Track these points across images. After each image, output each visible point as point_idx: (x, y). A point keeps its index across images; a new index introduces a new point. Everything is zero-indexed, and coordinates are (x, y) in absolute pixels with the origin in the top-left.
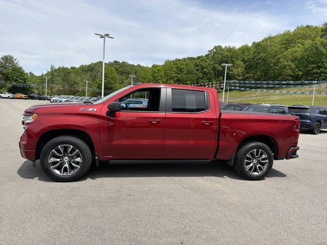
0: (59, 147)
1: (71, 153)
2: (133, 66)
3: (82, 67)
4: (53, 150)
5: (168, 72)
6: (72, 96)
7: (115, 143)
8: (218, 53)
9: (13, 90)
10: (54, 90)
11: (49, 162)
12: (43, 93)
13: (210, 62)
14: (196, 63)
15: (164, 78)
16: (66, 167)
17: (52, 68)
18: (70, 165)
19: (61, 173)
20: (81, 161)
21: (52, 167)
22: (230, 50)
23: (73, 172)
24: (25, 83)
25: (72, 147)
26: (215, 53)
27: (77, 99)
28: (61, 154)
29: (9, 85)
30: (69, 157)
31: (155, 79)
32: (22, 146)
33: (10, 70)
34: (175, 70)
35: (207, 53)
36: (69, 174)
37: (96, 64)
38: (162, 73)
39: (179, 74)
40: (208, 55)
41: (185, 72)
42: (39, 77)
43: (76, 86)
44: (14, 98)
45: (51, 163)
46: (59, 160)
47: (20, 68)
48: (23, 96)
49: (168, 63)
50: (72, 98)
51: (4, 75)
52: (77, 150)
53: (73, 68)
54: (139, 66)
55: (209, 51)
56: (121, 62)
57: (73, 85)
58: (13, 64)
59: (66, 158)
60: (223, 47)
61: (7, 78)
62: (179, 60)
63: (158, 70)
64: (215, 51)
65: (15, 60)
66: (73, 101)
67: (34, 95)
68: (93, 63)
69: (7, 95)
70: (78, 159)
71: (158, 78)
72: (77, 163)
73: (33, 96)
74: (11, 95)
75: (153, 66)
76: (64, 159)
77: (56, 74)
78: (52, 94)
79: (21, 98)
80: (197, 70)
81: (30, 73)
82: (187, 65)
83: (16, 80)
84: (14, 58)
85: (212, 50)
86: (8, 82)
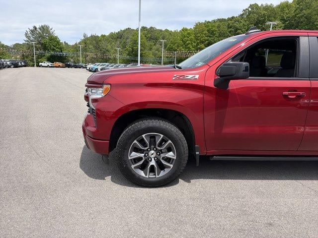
0: (144, 136)
1: (160, 145)
2: (161, 31)
3: (112, 35)
4: (135, 141)
5: (199, 35)
6: (107, 64)
7: (226, 130)
8: (253, 13)
9: (52, 59)
10: (88, 58)
11: (130, 158)
12: (78, 61)
13: (244, 23)
14: (229, 24)
15: (194, 42)
16: (152, 166)
17: (84, 37)
18: (158, 162)
19: (146, 175)
20: (175, 158)
21: (133, 166)
22: (267, 8)
23: (162, 173)
24: (61, 52)
25: (162, 136)
26: (250, 13)
27: (112, 66)
28: (146, 146)
29: (48, 54)
30: (157, 151)
31: (184, 44)
32: (87, 133)
33: (47, 40)
34: (207, 32)
35: (242, 13)
36: (157, 176)
37: (124, 31)
38: (192, 37)
39: (210, 37)
40: (243, 15)
41: (217, 35)
42: (73, 46)
43: (107, 53)
44: (53, 67)
45: (131, 159)
46: (142, 155)
47: (56, 37)
48: (61, 64)
49: (198, 25)
50: (108, 66)
51: (42, 44)
52: (170, 141)
53: (103, 36)
54: (167, 31)
55: (244, 10)
56: (149, 27)
57: (104, 53)
58: (50, 34)
59: (152, 152)
60: (260, 5)
61: (45, 47)
62: (209, 22)
63: (189, 34)
64: (250, 9)
65: (51, 29)
66: (108, 69)
67: (70, 63)
68: (121, 30)
69: (47, 64)
70: (171, 155)
71: (188, 42)
72: (168, 160)
73: (69, 65)
74: (50, 64)
75: (183, 30)
76: (150, 154)
77: (88, 42)
78: (87, 62)
79: (59, 67)
80: (230, 32)
81: (65, 42)
82: (219, 27)
83: (53, 50)
84: (50, 28)
85: (247, 9)
86: (47, 51)
